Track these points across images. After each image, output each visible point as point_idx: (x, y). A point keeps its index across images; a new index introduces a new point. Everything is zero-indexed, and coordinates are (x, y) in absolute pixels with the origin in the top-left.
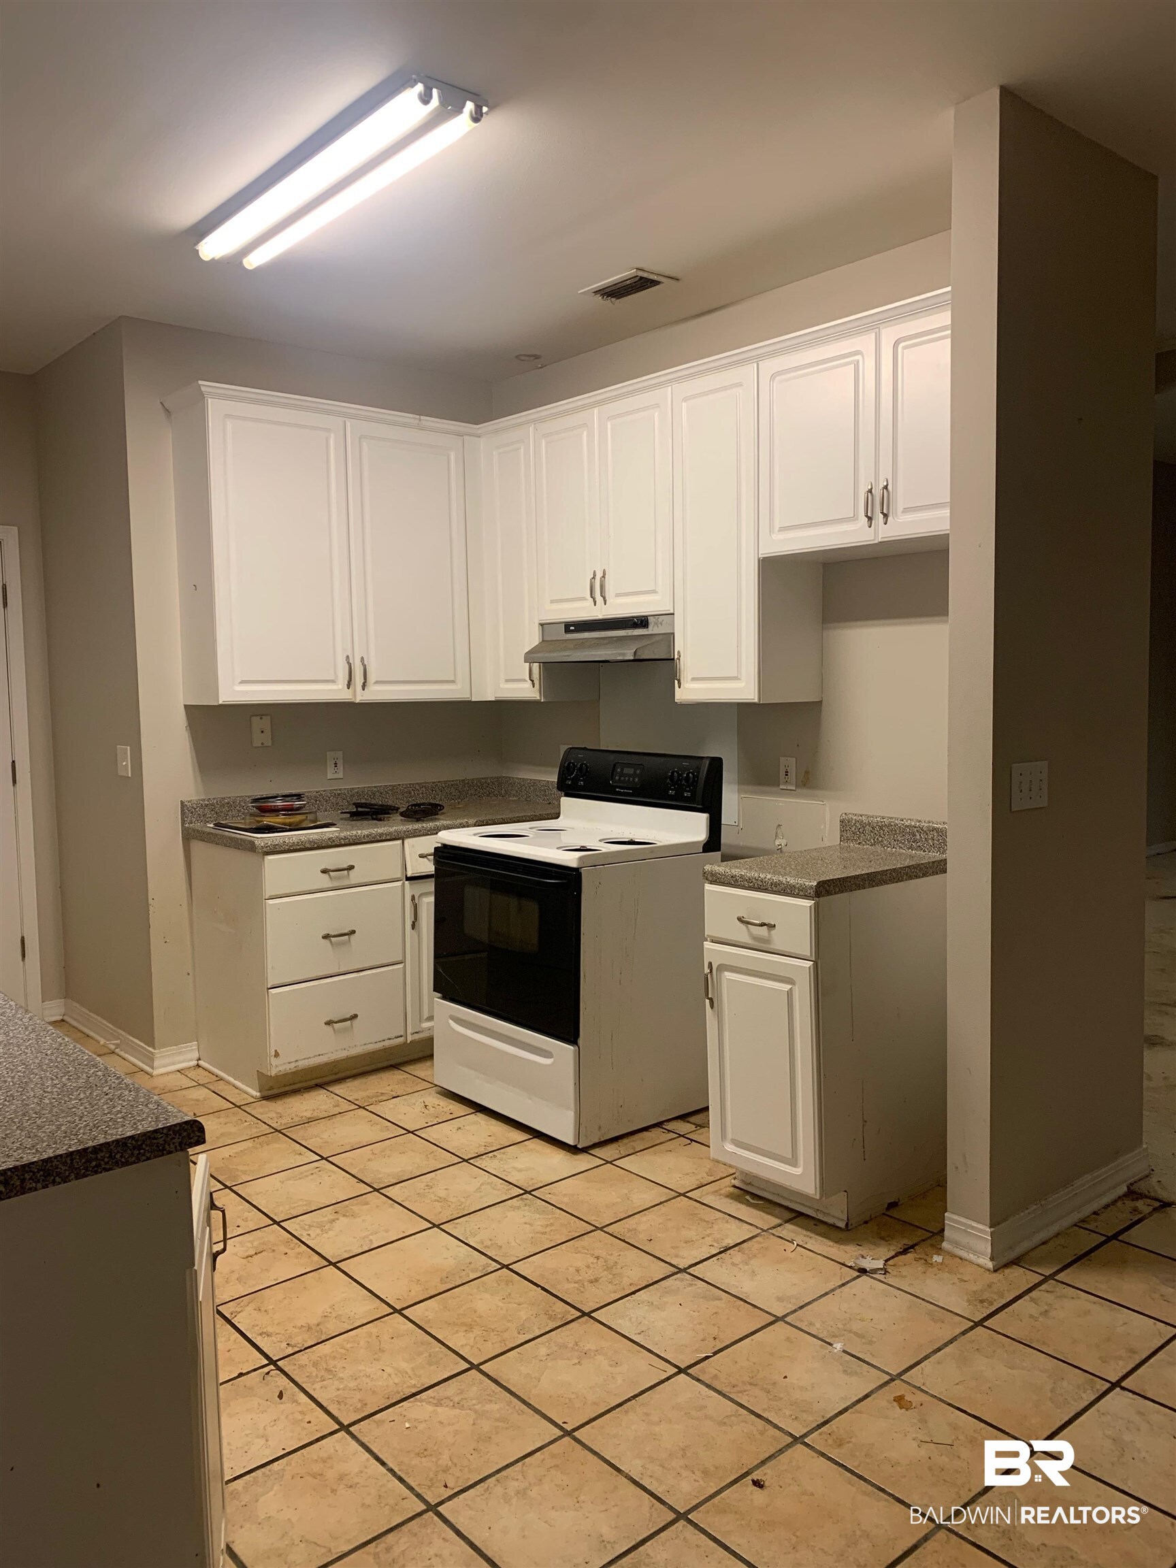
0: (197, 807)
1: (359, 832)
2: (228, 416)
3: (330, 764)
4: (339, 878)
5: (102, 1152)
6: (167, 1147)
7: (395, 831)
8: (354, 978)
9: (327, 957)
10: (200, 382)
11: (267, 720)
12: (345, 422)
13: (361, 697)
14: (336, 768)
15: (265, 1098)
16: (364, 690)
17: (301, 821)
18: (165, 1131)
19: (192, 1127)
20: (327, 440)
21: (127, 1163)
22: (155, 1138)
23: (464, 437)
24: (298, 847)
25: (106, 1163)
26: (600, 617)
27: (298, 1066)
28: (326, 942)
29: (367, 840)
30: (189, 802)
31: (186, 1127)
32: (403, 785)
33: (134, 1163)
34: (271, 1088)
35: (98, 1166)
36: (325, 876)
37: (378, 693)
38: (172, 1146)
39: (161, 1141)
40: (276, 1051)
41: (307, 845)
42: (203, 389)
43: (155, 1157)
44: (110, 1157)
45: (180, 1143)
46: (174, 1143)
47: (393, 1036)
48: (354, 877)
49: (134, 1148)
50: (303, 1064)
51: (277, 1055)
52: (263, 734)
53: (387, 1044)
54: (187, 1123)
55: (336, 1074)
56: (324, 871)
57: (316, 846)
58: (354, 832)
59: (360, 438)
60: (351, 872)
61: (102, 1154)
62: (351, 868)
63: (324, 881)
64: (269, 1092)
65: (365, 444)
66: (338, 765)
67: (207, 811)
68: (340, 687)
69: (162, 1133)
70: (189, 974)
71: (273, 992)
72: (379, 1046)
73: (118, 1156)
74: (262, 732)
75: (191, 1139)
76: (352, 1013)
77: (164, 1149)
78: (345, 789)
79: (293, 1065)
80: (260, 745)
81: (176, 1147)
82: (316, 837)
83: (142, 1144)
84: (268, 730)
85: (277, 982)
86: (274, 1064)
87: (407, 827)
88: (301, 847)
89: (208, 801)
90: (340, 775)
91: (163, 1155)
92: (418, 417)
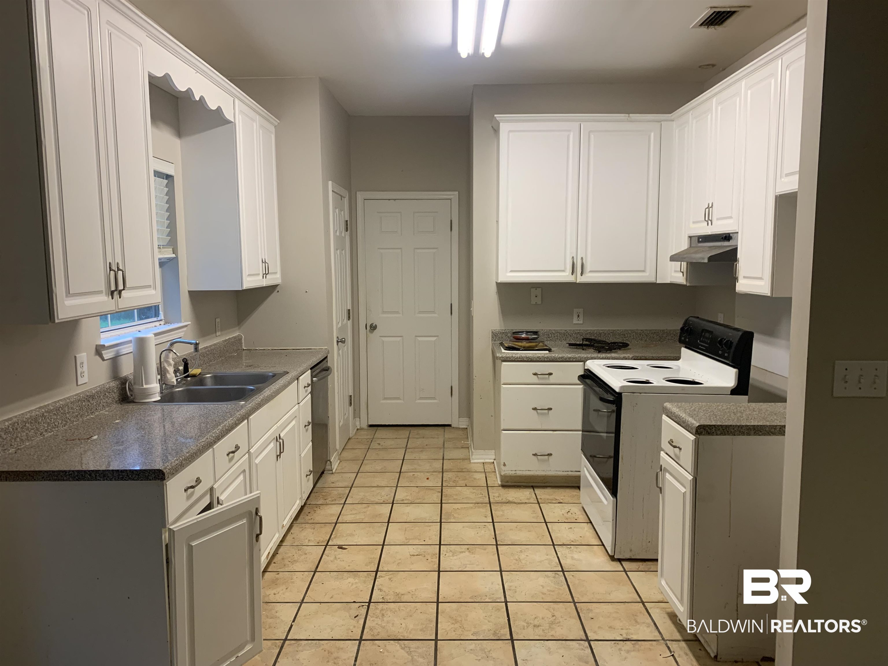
0: (499, 333)
1: (557, 355)
2: (510, 131)
3: (575, 317)
4: (543, 379)
5: (124, 473)
6: (149, 477)
7: (579, 357)
8: (551, 434)
9: (534, 420)
10: (495, 116)
11: (539, 290)
12: (581, 124)
13: (580, 279)
14: (578, 318)
15: (503, 486)
16: (582, 275)
17: (536, 346)
18: (149, 471)
19: (159, 472)
20: (568, 137)
21: (133, 480)
22: (144, 473)
23: (662, 123)
24: (520, 360)
25: (126, 478)
26: (710, 233)
27: (516, 473)
28: (535, 412)
29: (561, 360)
30: (495, 330)
31: (157, 471)
32: (620, 330)
33: (136, 480)
34: (507, 482)
35: (123, 478)
36: (535, 377)
37: (589, 278)
38: (151, 477)
39: (147, 475)
40: (504, 463)
41: (525, 359)
42: (497, 119)
43: (145, 480)
44: (127, 475)
45: (155, 477)
46: (152, 477)
47: (574, 470)
48: (552, 379)
49: (136, 475)
50: (519, 473)
51: (505, 465)
52: (536, 298)
53: (570, 473)
54: (157, 470)
55: (544, 483)
56: (535, 374)
57: (530, 360)
58: (553, 355)
59: (590, 132)
60: (551, 376)
61: (124, 474)
62: (550, 374)
63: (535, 379)
64: (506, 483)
65: (592, 136)
66: (580, 316)
67: (504, 336)
68: (567, 274)
69: (147, 472)
70: (492, 416)
71: (504, 433)
72: (565, 474)
73: (130, 476)
74: (536, 296)
75: (159, 477)
76: (549, 453)
77: (148, 478)
78: (583, 330)
79: (514, 472)
80: (535, 303)
81: (153, 478)
82: (531, 355)
83: (139, 474)
84: (539, 297)
85: (506, 428)
86: (503, 469)
87: (588, 355)
88: (522, 359)
89: (504, 330)
90: (581, 322)
91: (148, 480)
92: (627, 115)
